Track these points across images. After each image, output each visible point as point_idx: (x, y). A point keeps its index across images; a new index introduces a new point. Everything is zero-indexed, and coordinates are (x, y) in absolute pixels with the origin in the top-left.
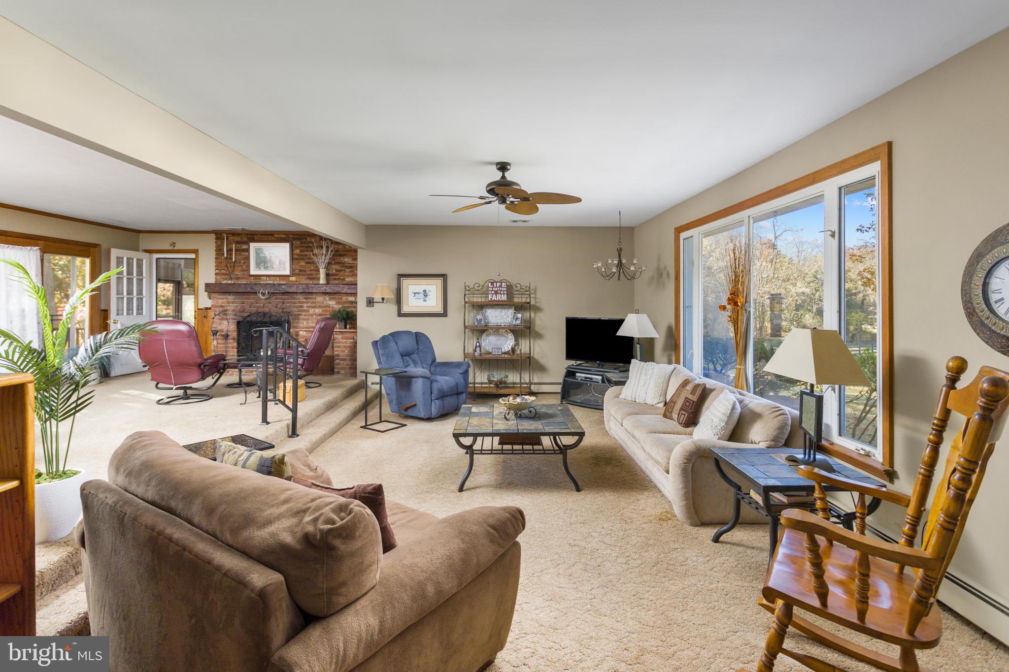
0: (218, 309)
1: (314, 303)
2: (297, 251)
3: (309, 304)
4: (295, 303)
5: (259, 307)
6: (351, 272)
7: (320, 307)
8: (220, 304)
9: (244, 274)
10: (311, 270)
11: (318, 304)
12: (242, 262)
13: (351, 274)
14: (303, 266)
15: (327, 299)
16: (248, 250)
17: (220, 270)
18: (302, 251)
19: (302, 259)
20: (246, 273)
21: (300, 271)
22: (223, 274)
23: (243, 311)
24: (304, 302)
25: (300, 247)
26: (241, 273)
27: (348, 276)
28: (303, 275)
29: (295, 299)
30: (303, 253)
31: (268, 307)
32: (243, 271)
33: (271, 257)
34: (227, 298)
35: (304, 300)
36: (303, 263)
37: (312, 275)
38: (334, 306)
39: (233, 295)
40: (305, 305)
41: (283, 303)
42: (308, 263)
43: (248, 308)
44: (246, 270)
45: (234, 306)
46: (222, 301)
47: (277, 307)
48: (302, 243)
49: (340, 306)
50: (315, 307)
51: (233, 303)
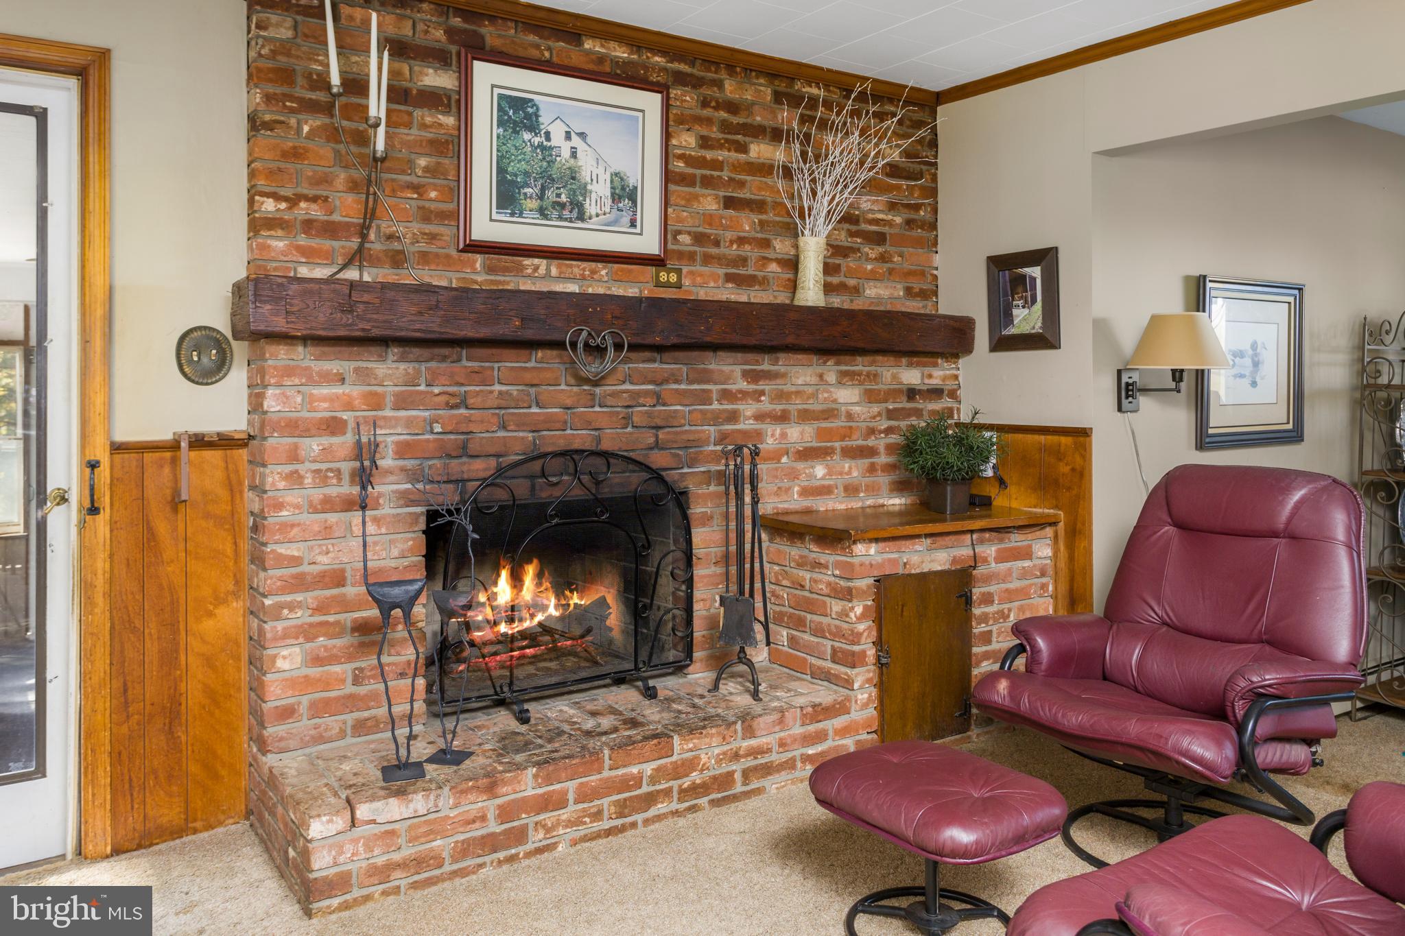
0: (313, 446)
1: (781, 396)
2: (686, 140)
3: (766, 405)
4: (705, 398)
5: (549, 423)
6: (883, 258)
7: (806, 416)
8: (323, 411)
9: (433, 237)
10: (741, 241)
11: (795, 406)
12: (423, 162)
13: (883, 268)
14: (709, 219)
15: (831, 377)
16: (460, 102)
17: (293, 201)
18: (705, 142)
19: (707, 182)
20: (446, 231)
21: (699, 238)
22: (308, 225)
23: (464, 451)
24: (745, 394)
25: (699, 120)
26: (416, 227)
27: (873, 277)
28: (708, 259)
29: (705, 377)
30: (709, 155)
31: (588, 425)
32: (426, 216)
33: (574, 154)
34: (363, 376)
35: (743, 385)
36: (709, 203)
37: (744, 261)
38: (857, 409)
39: (402, 359)
40: (748, 409)
41: (659, 399)
42: (729, 203)
43: (487, 434)
44: (443, 216)
45: (409, 422)
46: (338, 390)
47: (627, 419)
48: (705, 104)
49: (875, 409)
50: (783, 418)
51: (402, 403)
